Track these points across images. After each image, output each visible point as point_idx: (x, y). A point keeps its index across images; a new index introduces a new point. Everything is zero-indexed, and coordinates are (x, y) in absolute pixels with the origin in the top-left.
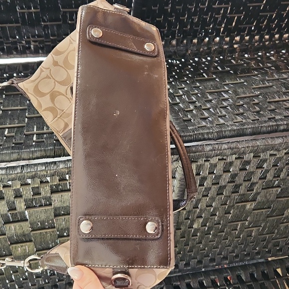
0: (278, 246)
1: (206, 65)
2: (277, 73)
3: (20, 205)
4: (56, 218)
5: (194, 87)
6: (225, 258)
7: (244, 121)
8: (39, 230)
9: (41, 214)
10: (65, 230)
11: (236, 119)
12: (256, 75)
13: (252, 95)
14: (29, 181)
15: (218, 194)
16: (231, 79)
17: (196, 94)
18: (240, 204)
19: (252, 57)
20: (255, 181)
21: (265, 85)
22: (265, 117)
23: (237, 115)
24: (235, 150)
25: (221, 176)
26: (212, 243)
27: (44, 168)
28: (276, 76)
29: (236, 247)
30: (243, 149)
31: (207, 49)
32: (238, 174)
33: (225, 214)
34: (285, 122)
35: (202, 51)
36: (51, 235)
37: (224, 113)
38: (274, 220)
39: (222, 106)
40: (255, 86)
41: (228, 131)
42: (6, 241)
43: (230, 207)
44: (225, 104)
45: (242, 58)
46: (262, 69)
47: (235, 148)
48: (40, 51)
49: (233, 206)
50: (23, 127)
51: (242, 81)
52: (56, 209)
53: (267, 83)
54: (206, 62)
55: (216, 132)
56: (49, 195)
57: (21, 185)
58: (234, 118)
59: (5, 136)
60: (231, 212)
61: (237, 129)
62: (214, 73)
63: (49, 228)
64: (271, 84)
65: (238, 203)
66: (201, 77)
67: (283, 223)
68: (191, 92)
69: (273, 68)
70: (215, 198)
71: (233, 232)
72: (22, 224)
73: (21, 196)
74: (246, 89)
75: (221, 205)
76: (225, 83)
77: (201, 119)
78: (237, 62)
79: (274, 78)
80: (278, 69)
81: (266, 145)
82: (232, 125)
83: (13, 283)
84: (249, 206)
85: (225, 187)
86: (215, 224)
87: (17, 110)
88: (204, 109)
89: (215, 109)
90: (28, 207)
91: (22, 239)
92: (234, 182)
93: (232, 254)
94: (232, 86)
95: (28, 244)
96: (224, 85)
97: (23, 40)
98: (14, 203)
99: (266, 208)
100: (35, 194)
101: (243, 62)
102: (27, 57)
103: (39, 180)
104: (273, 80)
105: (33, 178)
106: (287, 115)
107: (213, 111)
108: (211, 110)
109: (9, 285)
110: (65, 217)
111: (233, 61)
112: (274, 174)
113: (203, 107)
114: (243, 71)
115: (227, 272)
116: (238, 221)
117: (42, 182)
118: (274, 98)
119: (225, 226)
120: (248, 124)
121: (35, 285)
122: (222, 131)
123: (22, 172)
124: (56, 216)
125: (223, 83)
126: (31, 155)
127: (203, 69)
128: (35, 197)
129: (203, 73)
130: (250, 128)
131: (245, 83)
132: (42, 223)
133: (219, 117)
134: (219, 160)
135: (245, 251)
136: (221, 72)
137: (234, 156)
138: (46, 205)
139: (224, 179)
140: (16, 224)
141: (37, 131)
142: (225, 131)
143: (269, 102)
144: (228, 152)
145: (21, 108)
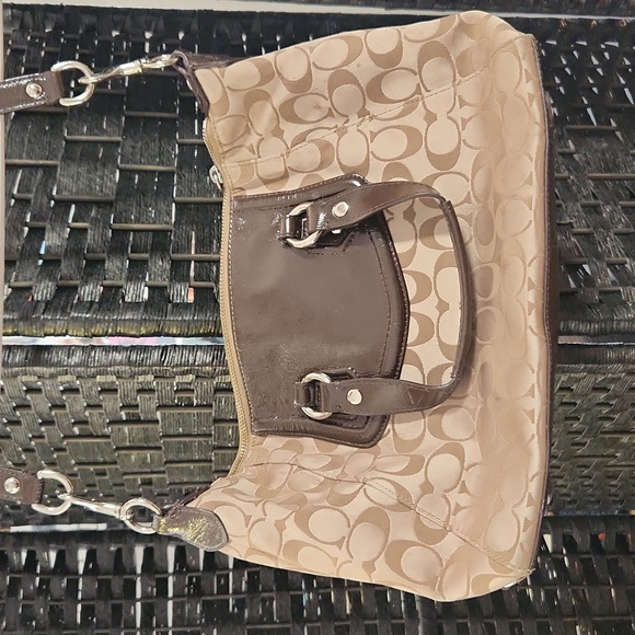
4: (217, 424)
8: (179, 437)
56: (210, 394)
57: (156, 377)
73: (152, 392)
87: (153, 172)
90: (162, 407)
91: (141, 445)
95: (152, 451)
98: (135, 398)
100: (181, 390)
138: (200, 406)
140: (131, 425)
141: (196, 253)
145: (161, 168)
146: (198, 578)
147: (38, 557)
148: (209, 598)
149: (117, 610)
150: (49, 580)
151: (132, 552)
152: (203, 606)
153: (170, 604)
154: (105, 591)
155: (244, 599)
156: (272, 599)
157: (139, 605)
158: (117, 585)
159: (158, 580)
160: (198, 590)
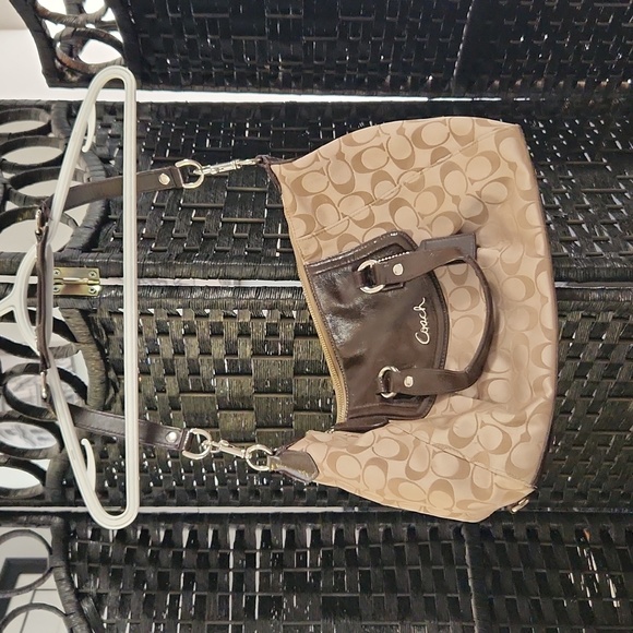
1: (594, 136)
3: (245, 349)
4: (296, 378)
5: (561, 179)
6: (583, 495)
8: (267, 393)
9: (274, 367)
10: (307, 399)
11: (626, 248)
14: (265, 313)
15: (575, 377)
17: (563, 193)
18: (618, 400)
23: (630, 241)
24: (614, 304)
25: (585, 345)
26: (560, 463)
27: (290, 295)
29: (606, 478)
30: (627, 304)
31: (603, 102)
32: (615, 345)
33: (588, 413)
35: (592, 106)
36: (284, 403)
37: (606, 235)
39: (606, 220)
41: (604, 269)
42: (213, 403)
43: (598, 403)
44: (612, 218)
47: (613, 300)
48: (293, 85)
49: (604, 401)
50: (260, 223)
52: (298, 363)
54: (595, 128)
55: (582, 269)
56: (291, 339)
57: (252, 318)
58: (622, 245)
59: (234, 237)
60: (600, 412)
61: (621, 268)
62: (605, 154)
63: (283, 392)
65: (614, 396)
66: (579, 160)
68: (553, 189)
70: (571, 383)
71: (602, 448)
72: (242, 378)
73: (248, 335)
75: (582, 396)
76: (623, 176)
77: (561, 241)
82: (613, 260)
83: (211, 475)
85: (589, 365)
86: (567, 430)
87: (252, 192)
88: (570, 224)
89: (591, 226)
90: (255, 354)
91: (237, 404)
92: (607, 358)
93: (596, 490)
95: (245, 413)
96: (620, 180)
97: (267, 64)
98: (236, 343)
100: (269, 334)
102: (270, 92)
103: (280, 313)
105: (271, 308)
107: (587, 230)
108: (584, 226)
109: (204, 478)
110: (310, 378)
113: (570, 220)
115: (583, 521)
116: (611, 431)
117: (283, 317)
119: (585, 435)
121: (246, 484)
122: (594, 269)
123: (256, 298)
124: (296, 374)
125: (619, 176)
126: (273, 273)
127: (586, 143)
128: (269, 339)
129: (584, 151)
132: (274, 382)
133: (596, 241)
134: (582, 316)
135: (622, 487)
136: (620, 152)
137: (611, 315)
138: (283, 354)
139: (591, 351)
140: (232, 378)
142: (599, 269)
144: (600, 305)
145: (258, 189)
146: (281, 555)
147: (150, 533)
148: (291, 570)
149: (213, 577)
150: (158, 552)
151: (226, 532)
152: (285, 576)
153: (257, 573)
154: (203, 562)
155: (319, 572)
156: (343, 573)
157: (231, 574)
158: (214, 558)
159: (247, 555)
160: (280, 563)
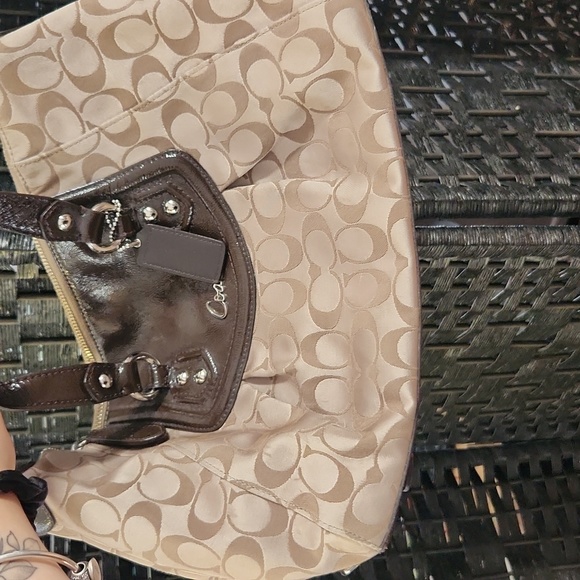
0: (488, 424)
1: (403, 18)
2: (558, 62)
7: (482, 179)
11: (465, 170)
12: (512, 61)
13: (500, 111)
16: (456, 63)
18: (434, 349)
19: (506, 11)
20: (479, 309)
21: (531, 91)
22: (528, 173)
23: (467, 159)
24: (456, 248)
28: (555, 69)
30: (473, 248)
32: (446, 292)
34: (574, 196)
37: (438, 151)
38: (493, 381)
39: (433, 130)
40: (508, 90)
41: (446, 201)
44: (441, 127)
45: (484, 10)
46: (526, 45)
51: (482, 70)
52: (25, 327)
53: (535, 86)
54: (402, 7)
55: (420, 202)
58: (459, 167)
61: (467, 201)
62: (420, 41)
64: (544, 89)
66: (390, 47)
67: (510, 386)
69: (550, 47)
74: (489, 93)
76: (443, 71)
78: (471, 19)
79: (552, 74)
80: (561, 53)
81: (523, 244)
84: (450, 352)
89: (419, 139)
92: (434, 307)
94: (458, 80)
96: (442, 75)
99: (484, 359)
101: (484, 22)
104: (550, 78)
106: (576, 174)
107: (413, 143)
111: (463, 15)
112: (522, 299)
114: (484, 47)
118: (549, 126)
120: (493, 189)
122: (433, 201)
125: (440, 71)
127: (395, 25)
129: (395, 36)
130: (495, 201)
131: (488, 79)
133: (427, 160)
136: (434, 40)
137: (447, 260)
142: (440, 202)
143: (539, 136)
